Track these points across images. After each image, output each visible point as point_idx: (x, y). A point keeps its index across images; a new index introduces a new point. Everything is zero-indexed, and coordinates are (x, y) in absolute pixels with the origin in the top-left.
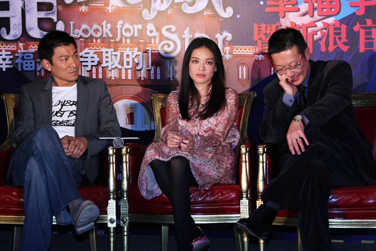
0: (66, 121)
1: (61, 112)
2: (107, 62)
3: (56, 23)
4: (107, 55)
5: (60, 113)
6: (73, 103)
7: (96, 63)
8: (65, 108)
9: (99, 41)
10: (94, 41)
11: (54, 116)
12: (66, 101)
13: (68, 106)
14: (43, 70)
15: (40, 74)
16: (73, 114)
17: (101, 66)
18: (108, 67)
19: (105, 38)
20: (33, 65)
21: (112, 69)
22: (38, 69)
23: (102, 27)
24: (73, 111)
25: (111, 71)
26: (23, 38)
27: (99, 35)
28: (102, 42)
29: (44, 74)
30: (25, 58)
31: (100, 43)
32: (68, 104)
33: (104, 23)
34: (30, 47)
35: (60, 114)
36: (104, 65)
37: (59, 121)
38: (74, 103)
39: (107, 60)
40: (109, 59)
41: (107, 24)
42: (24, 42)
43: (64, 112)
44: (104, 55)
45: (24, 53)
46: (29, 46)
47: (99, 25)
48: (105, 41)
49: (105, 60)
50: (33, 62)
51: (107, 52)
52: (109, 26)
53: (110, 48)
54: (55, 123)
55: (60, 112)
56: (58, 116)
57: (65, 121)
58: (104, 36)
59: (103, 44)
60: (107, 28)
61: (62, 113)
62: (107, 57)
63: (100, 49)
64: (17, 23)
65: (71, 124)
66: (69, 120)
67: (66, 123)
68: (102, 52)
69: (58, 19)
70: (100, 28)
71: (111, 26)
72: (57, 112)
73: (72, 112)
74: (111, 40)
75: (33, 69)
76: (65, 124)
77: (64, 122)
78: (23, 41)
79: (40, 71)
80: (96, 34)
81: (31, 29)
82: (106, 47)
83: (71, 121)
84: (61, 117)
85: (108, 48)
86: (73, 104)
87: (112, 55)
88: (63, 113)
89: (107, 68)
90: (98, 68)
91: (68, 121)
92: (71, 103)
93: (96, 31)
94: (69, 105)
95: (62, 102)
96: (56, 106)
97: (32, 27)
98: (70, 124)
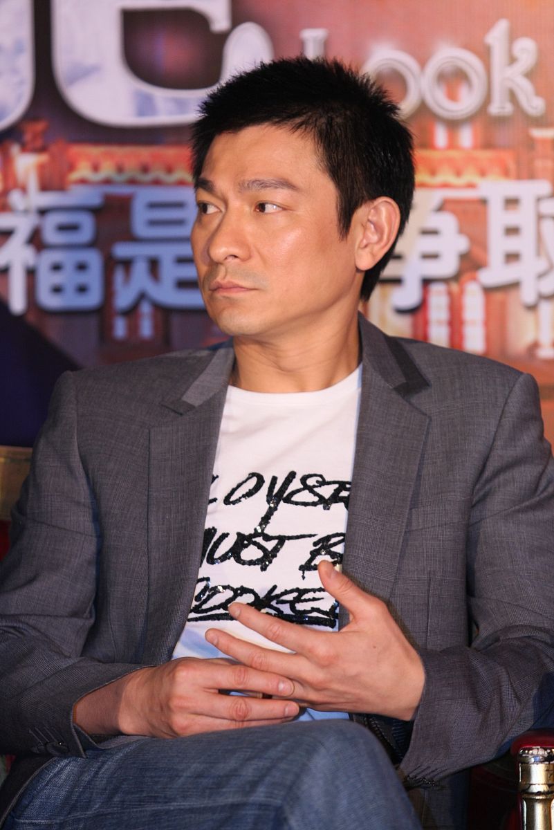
0: (292, 591)
1: (268, 538)
2: (512, 257)
3: (223, 37)
4: (512, 218)
5: (260, 547)
6: (337, 491)
7: (447, 266)
8: (287, 519)
9: (466, 137)
10: (441, 136)
11: (224, 558)
12: (298, 477)
13: (305, 504)
14: (146, 309)
15: (133, 328)
16: (333, 555)
17: (474, 279)
18: (515, 285)
19: (501, 121)
20: (94, 278)
21: (543, 297)
22: (124, 298)
23: (485, 54)
24: (333, 540)
25: (532, 308)
26: (40, 126)
27: (467, 102)
28: (487, 144)
29: (156, 327)
30: (51, 236)
31: (475, 147)
32: (306, 496)
33: (497, 36)
34: (75, 176)
35: (259, 554)
36: (494, 273)
37: (251, 591)
38: (343, 494)
39: (512, 244)
40: (524, 244)
41: (512, 36)
42: (41, 150)
43: (282, 540)
44: (498, 218)
45: (43, 212)
46: (72, 168)
47: (467, 46)
48: (502, 136)
49: (498, 245)
50: (94, 259)
51: (511, 202)
52: (526, 49)
53: (531, 176)
54: (230, 601)
55: (259, 540)
56: (244, 563)
57: (286, 592)
58: (495, 109)
59: (485, 155)
60: (512, 60)
61: (270, 545)
62: (512, 231)
63: (471, 186)
64: (7, 41)
65: (315, 614)
66: (306, 591)
67: (292, 604)
68: (483, 202)
69: (238, 16)
70: (470, 62)
71: (541, 53)
72: (243, 541)
73: (324, 544)
74: (538, 133)
75: (93, 299)
76: (286, 609)
77: (278, 596)
78: (39, 143)
79: (131, 313)
80: (452, 96)
81: (84, 73)
82: (506, 173)
83: (318, 595)
84: (264, 569)
85: (519, 177)
86: (335, 498)
87: (540, 217)
88: (276, 550)
89: (512, 297)
90: (462, 292)
91: (302, 592)
92: (327, 491)
93: (453, 79)
94: (314, 504)
95: (274, 479)
96: (234, 503)
97: (91, 60)
98: (314, 610)
